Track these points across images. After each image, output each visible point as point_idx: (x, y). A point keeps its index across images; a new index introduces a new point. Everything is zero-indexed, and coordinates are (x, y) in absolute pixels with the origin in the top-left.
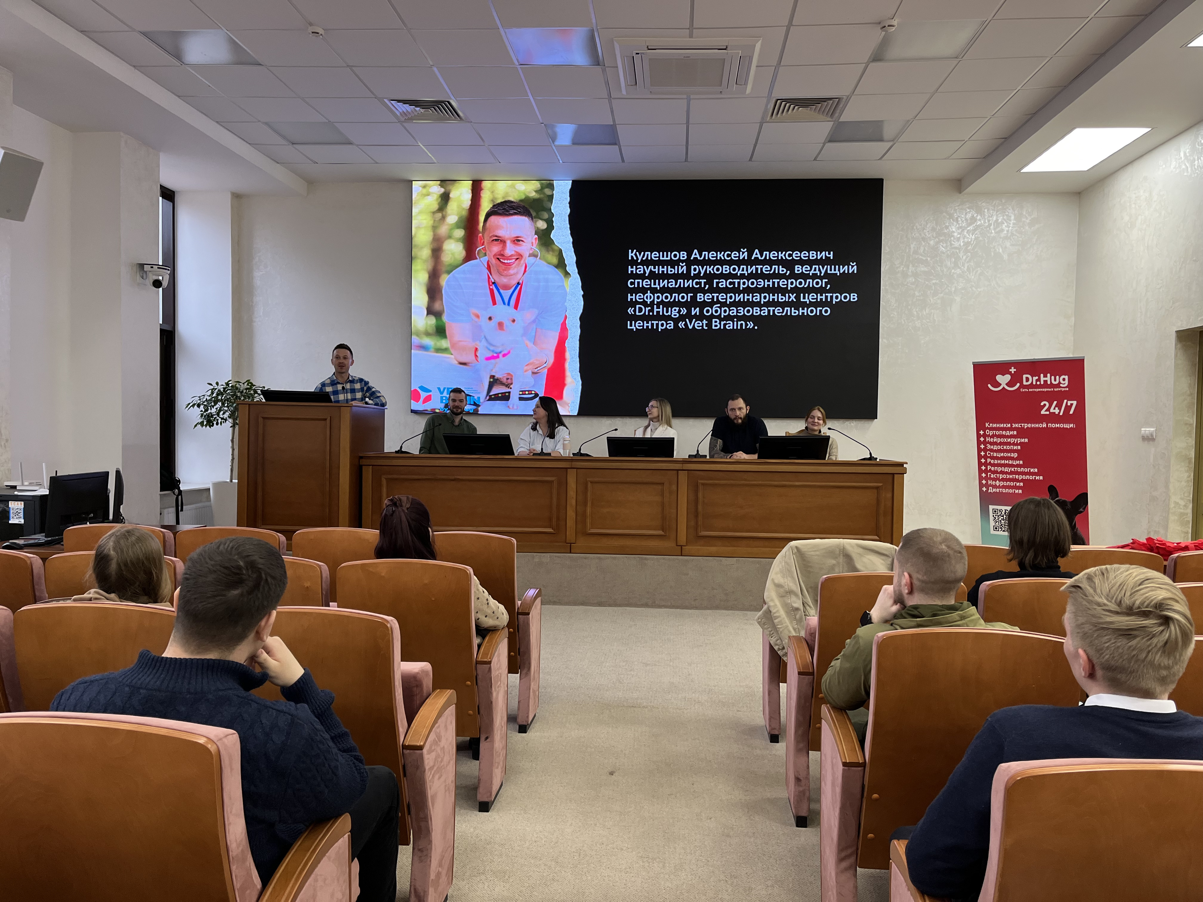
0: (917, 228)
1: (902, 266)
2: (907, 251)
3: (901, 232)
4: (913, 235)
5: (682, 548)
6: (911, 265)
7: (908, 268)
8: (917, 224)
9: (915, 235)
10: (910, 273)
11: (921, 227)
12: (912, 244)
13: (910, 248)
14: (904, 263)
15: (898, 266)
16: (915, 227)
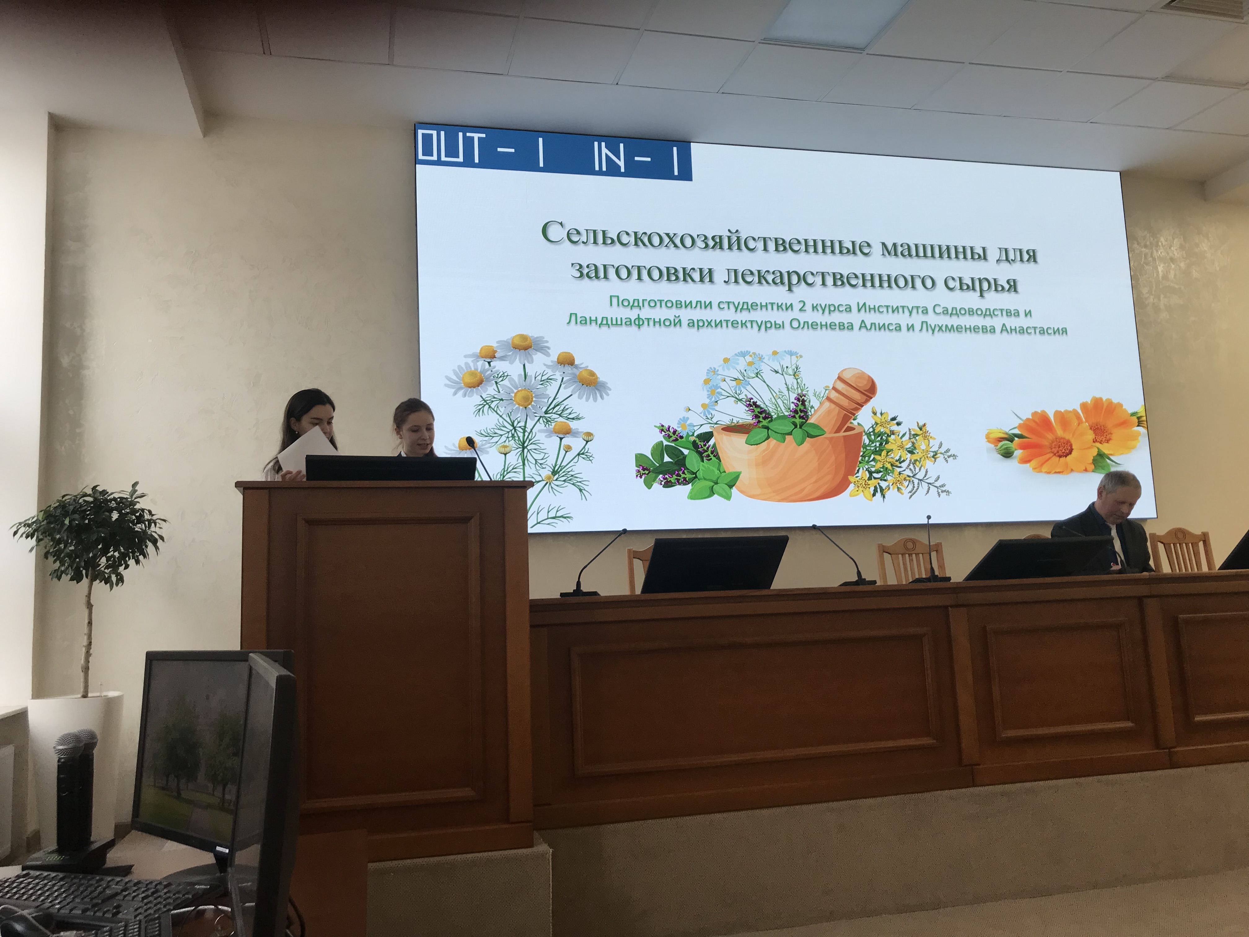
0: (1162, 244)
1: (1152, 297)
2: (1155, 275)
3: (1143, 249)
4: (1160, 252)
6: (1162, 296)
7: (1159, 300)
8: (1162, 239)
9: (1161, 253)
10: (1162, 307)
11: (1166, 243)
12: (1160, 266)
13: (1158, 272)
14: (1153, 292)
15: (1147, 296)
16: (1160, 244)
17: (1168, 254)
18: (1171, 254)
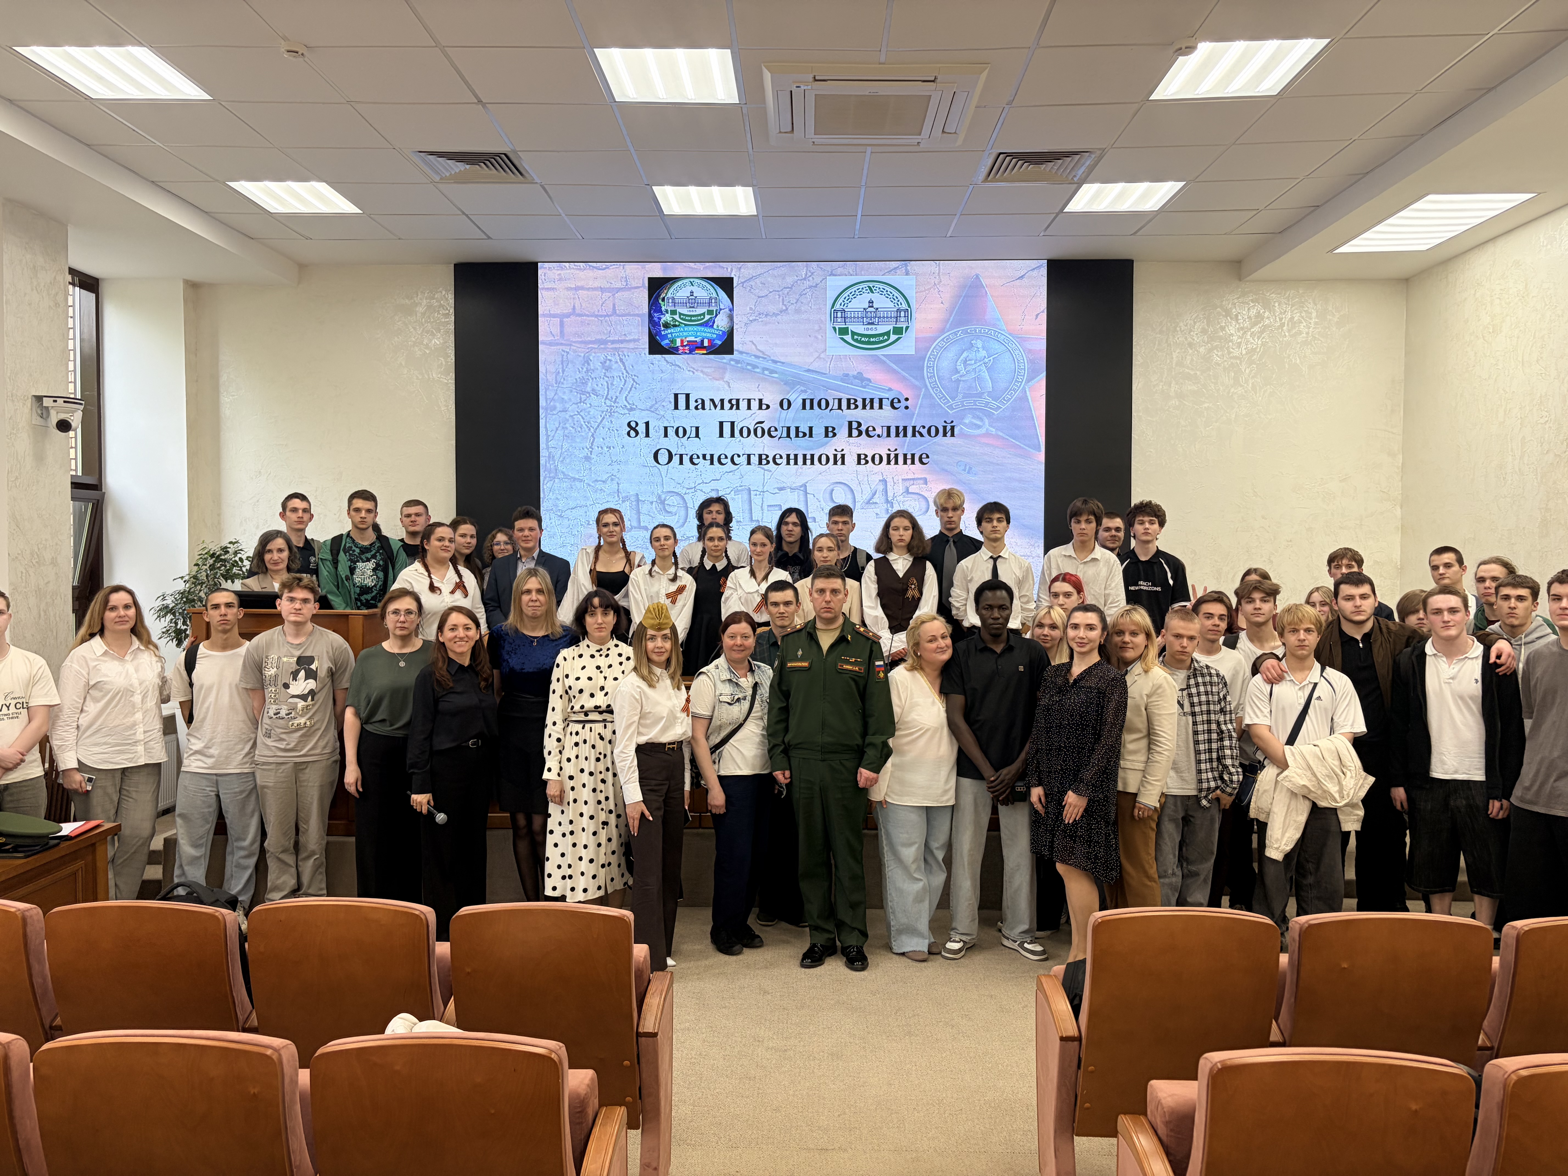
0: (1181, 329)
1: (1162, 384)
2: (1168, 362)
3: (1159, 336)
6: (1173, 382)
7: (1170, 386)
8: (1181, 324)
9: (1178, 339)
10: (1172, 394)
11: (1186, 328)
12: (1175, 352)
13: (1172, 358)
14: (1164, 380)
15: (1156, 383)
16: (1178, 329)
17: (1186, 339)
18: (1190, 339)
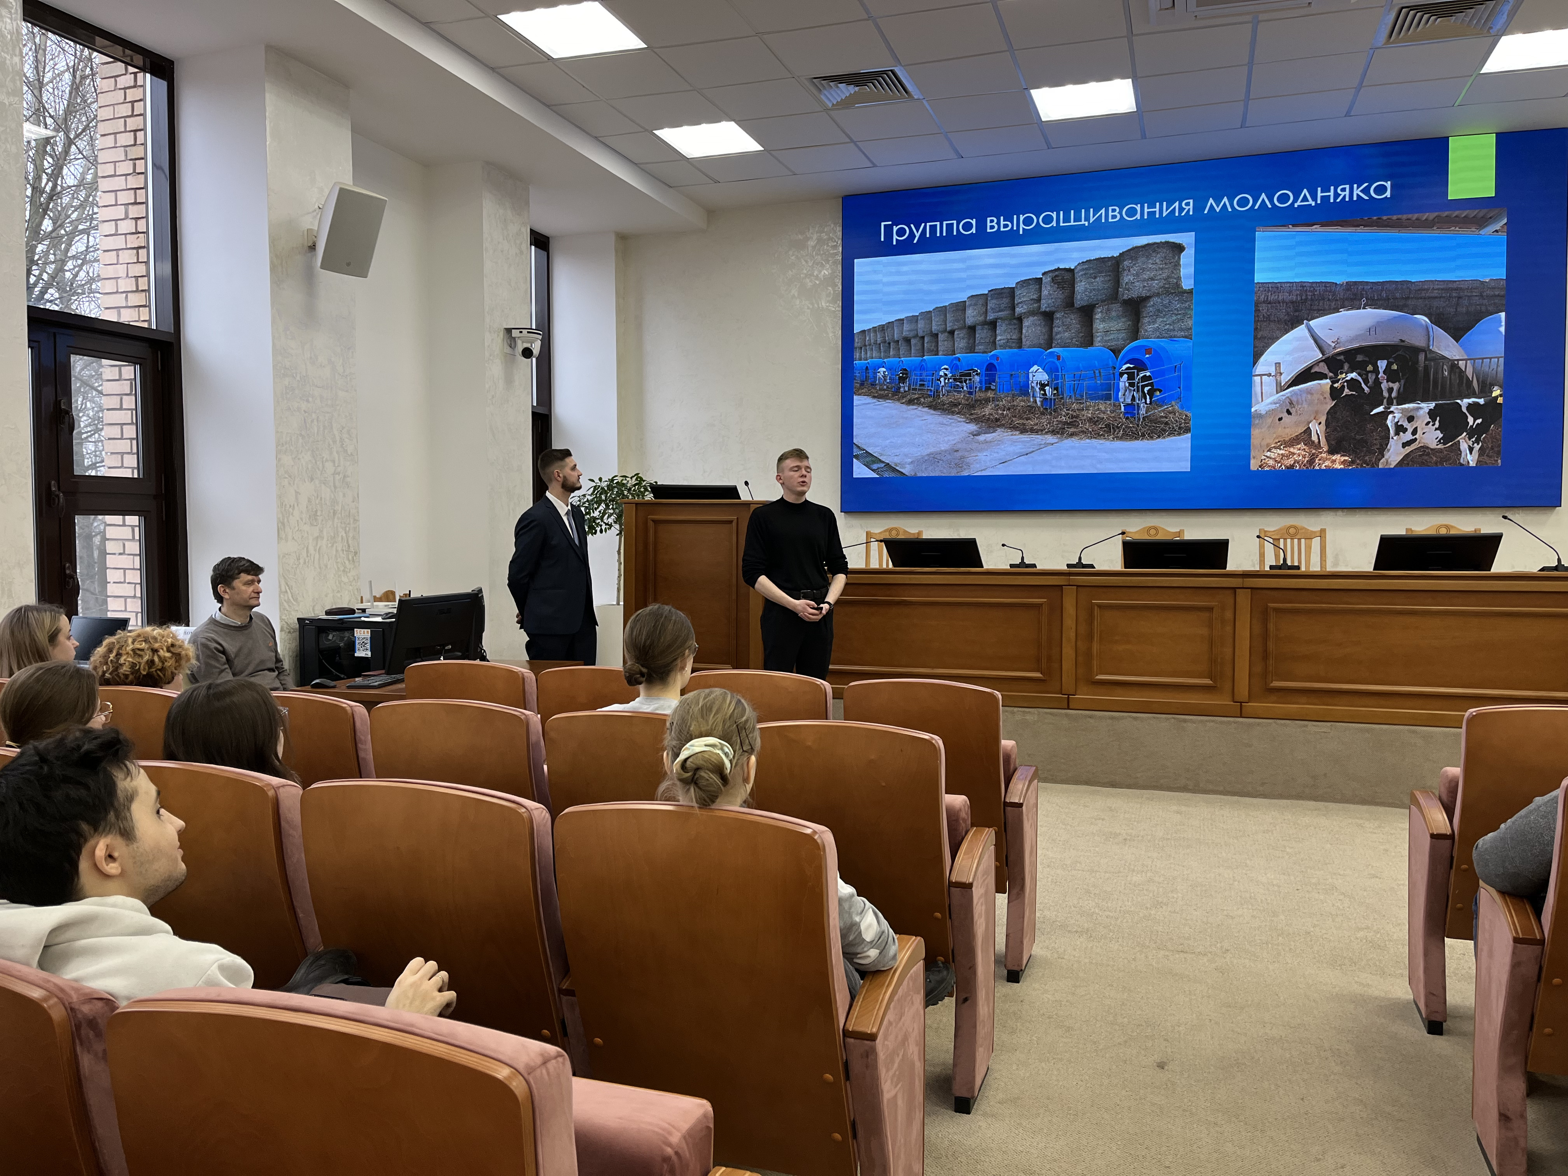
5: (1241, 705)
